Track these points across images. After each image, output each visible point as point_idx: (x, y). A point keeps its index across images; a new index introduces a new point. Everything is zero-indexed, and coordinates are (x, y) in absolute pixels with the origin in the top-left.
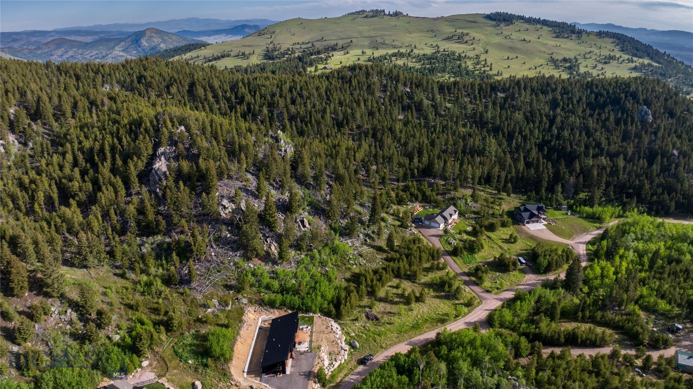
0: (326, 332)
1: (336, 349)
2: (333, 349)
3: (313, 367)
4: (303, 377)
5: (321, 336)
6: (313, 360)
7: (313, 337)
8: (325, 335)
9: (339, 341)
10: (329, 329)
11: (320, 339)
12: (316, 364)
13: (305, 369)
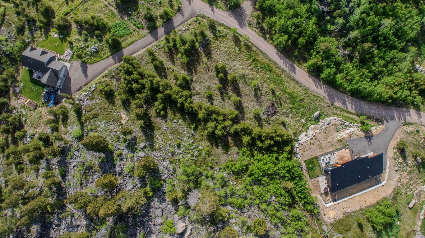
0: (318, 142)
1: (331, 128)
2: (332, 130)
3: (361, 137)
4: (372, 141)
5: (325, 145)
6: (355, 140)
7: (331, 150)
8: (323, 142)
9: (323, 128)
10: (312, 141)
11: (330, 144)
12: (357, 136)
13: (365, 142)
